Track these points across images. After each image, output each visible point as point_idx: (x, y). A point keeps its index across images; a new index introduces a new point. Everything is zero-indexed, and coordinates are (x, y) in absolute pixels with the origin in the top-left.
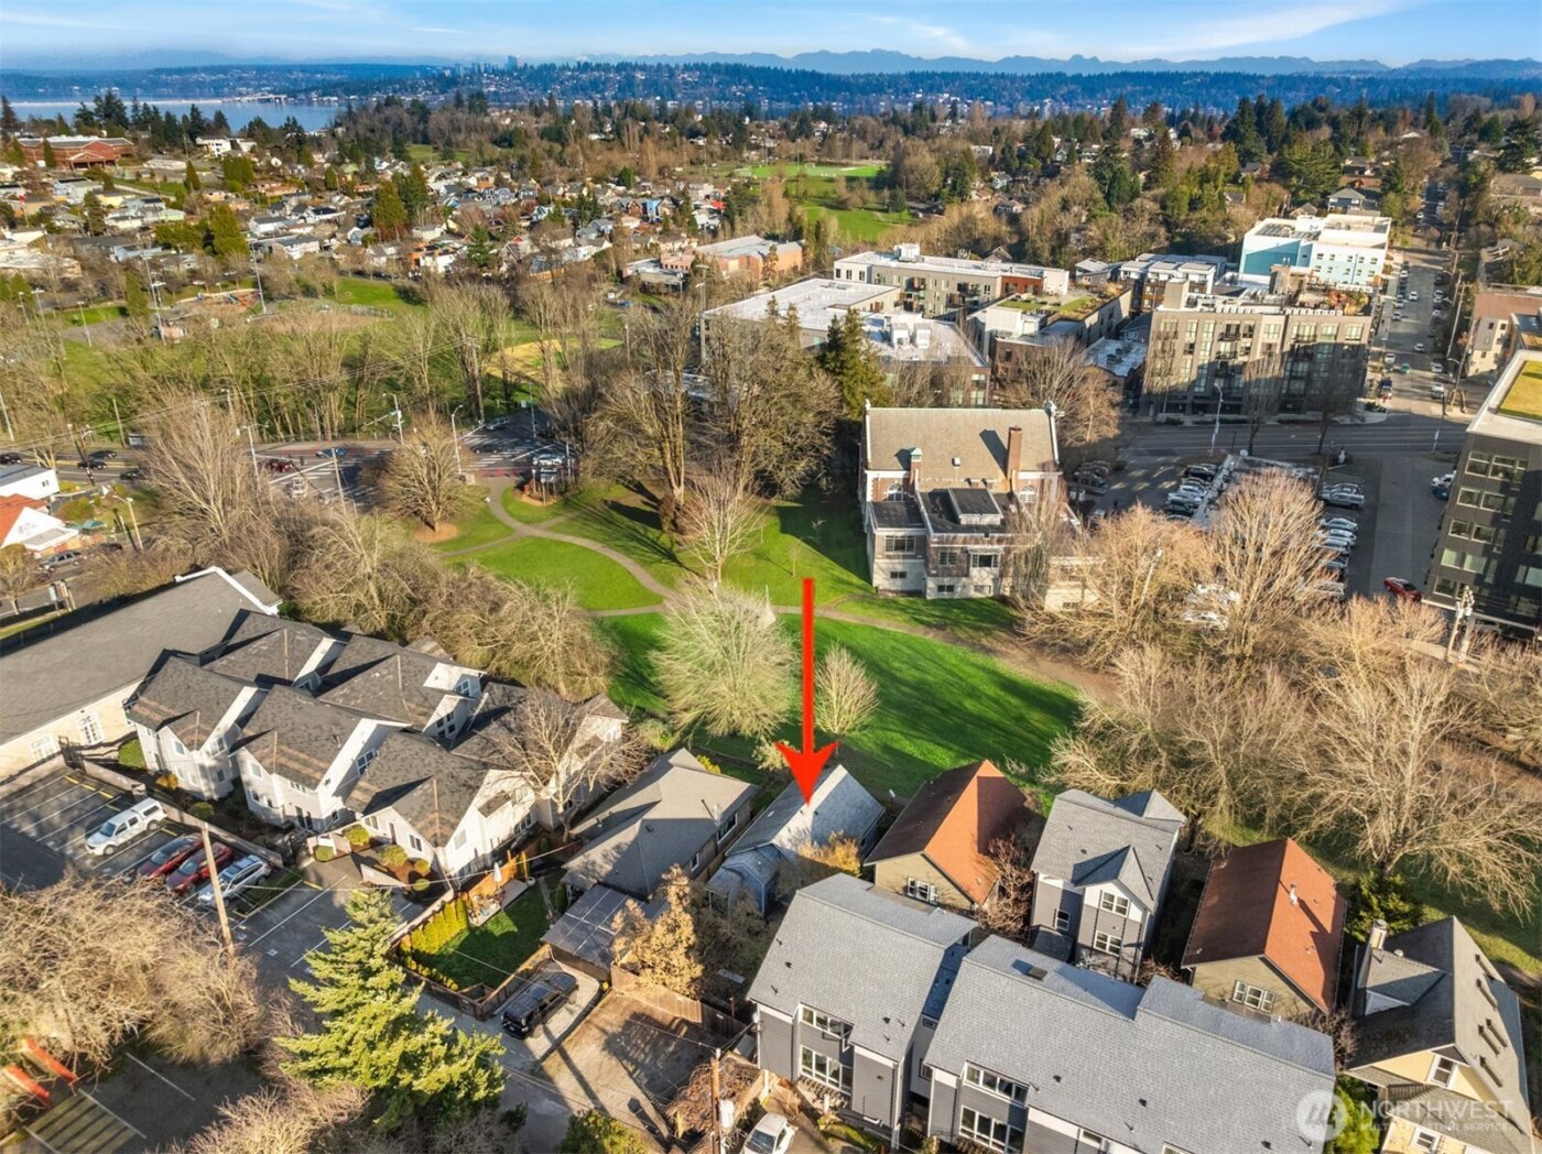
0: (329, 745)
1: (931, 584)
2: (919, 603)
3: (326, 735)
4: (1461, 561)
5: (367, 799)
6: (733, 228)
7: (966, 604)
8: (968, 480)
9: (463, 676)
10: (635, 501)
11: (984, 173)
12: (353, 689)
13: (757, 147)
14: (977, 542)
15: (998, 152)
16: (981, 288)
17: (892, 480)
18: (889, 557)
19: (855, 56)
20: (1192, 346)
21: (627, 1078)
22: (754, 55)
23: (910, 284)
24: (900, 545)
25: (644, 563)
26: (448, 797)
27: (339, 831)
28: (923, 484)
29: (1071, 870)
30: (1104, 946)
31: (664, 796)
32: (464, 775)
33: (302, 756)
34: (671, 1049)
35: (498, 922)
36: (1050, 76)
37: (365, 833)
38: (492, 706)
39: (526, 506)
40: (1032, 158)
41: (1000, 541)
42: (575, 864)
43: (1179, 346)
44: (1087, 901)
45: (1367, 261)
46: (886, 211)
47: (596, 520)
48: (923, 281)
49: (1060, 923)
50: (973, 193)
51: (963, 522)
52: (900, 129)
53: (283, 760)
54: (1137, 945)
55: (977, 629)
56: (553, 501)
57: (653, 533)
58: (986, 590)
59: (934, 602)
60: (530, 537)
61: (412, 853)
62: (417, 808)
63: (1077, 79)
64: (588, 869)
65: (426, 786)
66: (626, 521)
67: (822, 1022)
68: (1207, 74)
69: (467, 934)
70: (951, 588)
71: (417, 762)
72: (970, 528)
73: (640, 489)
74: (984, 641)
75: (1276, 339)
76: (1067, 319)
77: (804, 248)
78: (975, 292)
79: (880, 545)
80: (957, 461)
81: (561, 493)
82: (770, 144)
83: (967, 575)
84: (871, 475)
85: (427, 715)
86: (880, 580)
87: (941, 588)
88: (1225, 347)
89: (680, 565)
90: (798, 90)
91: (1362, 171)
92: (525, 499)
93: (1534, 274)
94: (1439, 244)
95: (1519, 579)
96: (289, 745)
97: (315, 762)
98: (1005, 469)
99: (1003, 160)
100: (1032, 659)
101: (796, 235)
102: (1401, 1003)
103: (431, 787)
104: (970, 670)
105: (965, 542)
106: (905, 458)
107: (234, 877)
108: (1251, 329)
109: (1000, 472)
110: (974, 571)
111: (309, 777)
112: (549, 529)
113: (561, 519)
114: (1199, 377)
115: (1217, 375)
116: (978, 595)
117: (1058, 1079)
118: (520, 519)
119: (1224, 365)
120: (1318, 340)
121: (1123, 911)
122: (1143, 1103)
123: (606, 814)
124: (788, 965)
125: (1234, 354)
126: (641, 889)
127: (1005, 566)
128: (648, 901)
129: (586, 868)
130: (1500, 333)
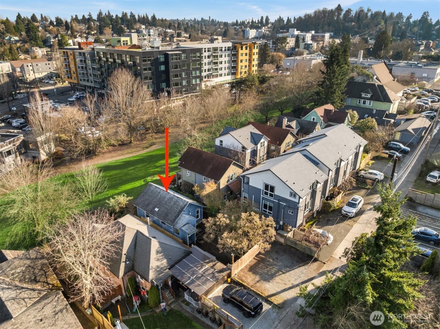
4: (148, 88)
29: (252, 144)
30: (261, 160)
44: (258, 149)
54: (266, 153)
102: (298, 129)
110: (7, 159)
117: (339, 153)
121: (264, 145)
122: (345, 146)
126: (184, 253)
127: (15, 152)
128: (191, 253)
129: (157, 271)
130: (31, 68)
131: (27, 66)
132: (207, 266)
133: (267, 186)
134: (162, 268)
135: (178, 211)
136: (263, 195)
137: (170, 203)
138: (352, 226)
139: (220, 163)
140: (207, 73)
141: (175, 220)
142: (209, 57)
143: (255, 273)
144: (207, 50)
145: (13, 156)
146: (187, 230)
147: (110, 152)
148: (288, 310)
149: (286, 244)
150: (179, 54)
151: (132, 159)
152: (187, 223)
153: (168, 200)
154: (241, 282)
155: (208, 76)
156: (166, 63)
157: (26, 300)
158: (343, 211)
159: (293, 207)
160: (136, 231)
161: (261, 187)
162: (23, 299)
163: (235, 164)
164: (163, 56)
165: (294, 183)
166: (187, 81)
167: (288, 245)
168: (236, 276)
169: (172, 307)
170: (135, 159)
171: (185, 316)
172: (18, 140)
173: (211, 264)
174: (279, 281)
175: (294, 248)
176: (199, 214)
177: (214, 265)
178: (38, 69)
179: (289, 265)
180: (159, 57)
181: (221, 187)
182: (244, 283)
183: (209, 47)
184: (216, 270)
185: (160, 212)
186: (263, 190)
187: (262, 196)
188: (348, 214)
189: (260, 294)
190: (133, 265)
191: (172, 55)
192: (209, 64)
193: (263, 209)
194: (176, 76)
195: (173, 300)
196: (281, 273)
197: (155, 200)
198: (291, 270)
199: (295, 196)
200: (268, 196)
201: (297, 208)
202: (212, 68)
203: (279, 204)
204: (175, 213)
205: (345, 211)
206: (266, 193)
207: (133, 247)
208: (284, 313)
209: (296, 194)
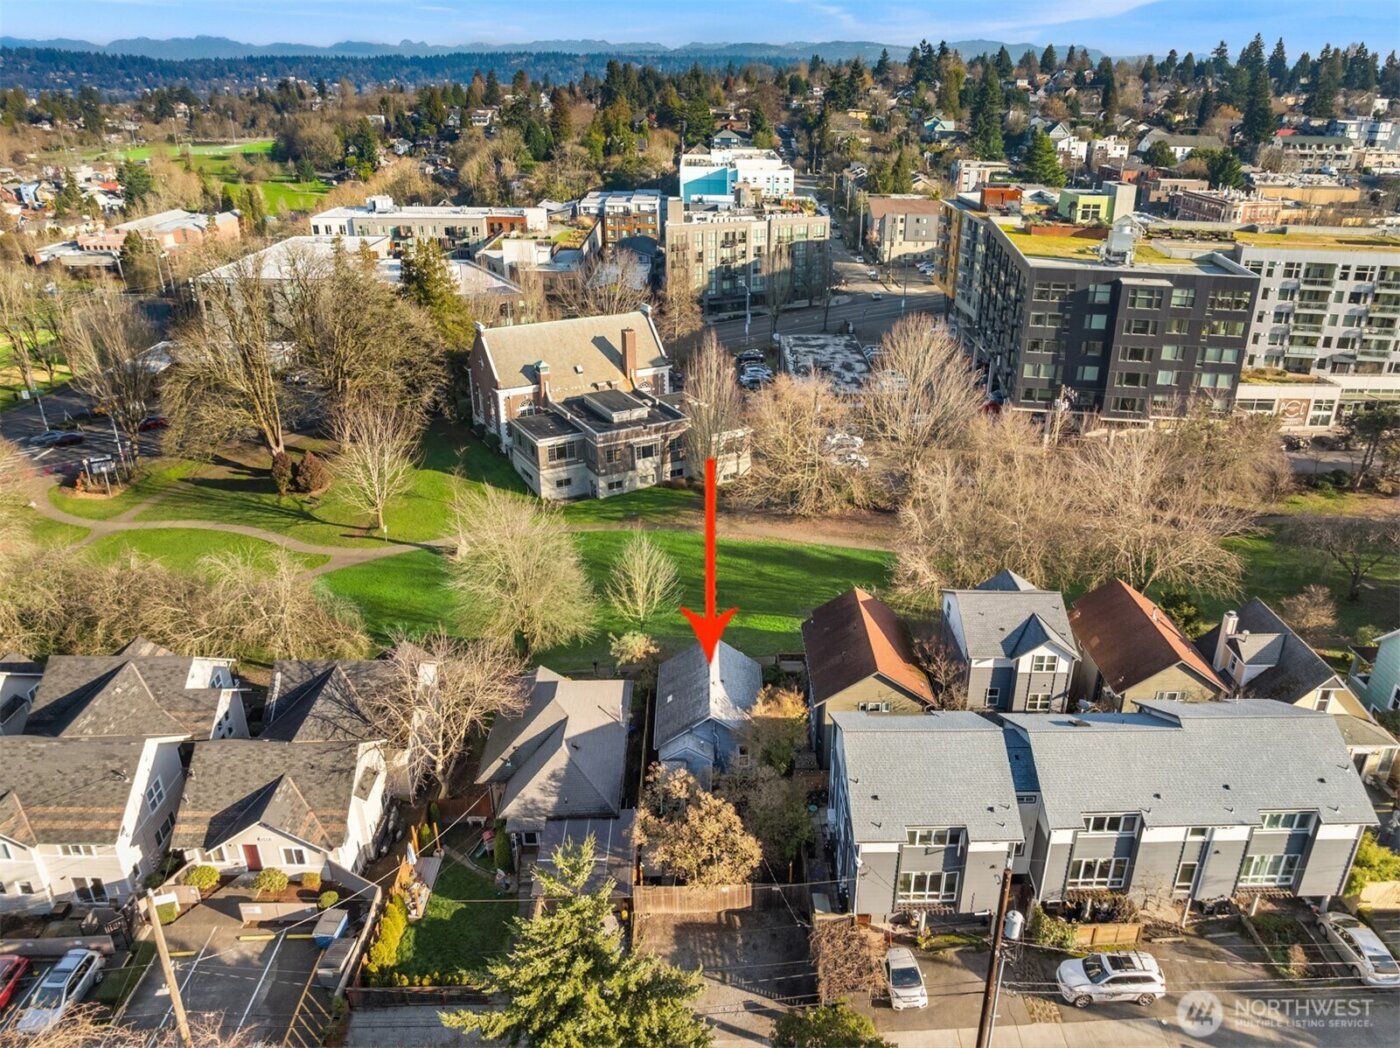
0: (109, 784)
1: (602, 483)
2: (596, 505)
3: (99, 774)
4: (1037, 372)
5: (202, 829)
6: (145, 207)
7: (637, 495)
8: (596, 386)
9: (216, 669)
10: (222, 473)
11: (384, 140)
12: (98, 715)
13: (116, 130)
14: (637, 436)
15: (392, 119)
16: (470, 230)
17: (524, 396)
18: (553, 467)
19: (178, 42)
20: (701, 254)
21: (723, 987)
22: (60, 41)
23: (397, 233)
24: (560, 453)
25: (278, 530)
26: (317, 790)
27: (172, 881)
28: (556, 395)
29: (1000, 648)
30: (1035, 706)
31: (568, 711)
32: (328, 760)
33: (72, 810)
34: (740, 941)
35: (436, 906)
36: (389, 58)
37: (211, 870)
38: (291, 686)
39: (90, 503)
40: (426, 124)
41: (657, 430)
42: (511, 810)
43: (691, 256)
44: (1021, 670)
45: (782, 181)
46: (297, 181)
47: (188, 499)
48: (409, 229)
49: (991, 701)
50: (382, 159)
51: (616, 420)
52: (271, 107)
53: (44, 824)
54: (1064, 695)
55: (665, 513)
56: (119, 490)
57: (269, 499)
58: (650, 479)
59: (608, 500)
60: (115, 532)
61: (294, 869)
62: (289, 815)
63: (415, 60)
64: (531, 809)
65: (283, 787)
66: (227, 493)
67: (924, 839)
68: (531, 54)
69: (412, 932)
70: (620, 484)
71: (252, 766)
72: (623, 425)
73: (219, 461)
74: (679, 521)
75: (763, 243)
76: (566, 248)
77: (240, 218)
78: (464, 235)
79: (543, 457)
80: (580, 369)
81: (125, 481)
82: (131, 126)
83: (633, 468)
84: (502, 395)
85: (209, 719)
86: (547, 491)
87: (611, 486)
88: (726, 253)
89: (323, 522)
90: (129, 76)
91: (727, 117)
92: (80, 494)
93: (891, 185)
94: (805, 171)
95: (1079, 378)
96: (45, 803)
97: (99, 810)
98: (624, 370)
99: (398, 127)
100: (731, 526)
101: (227, 205)
102: (1266, 667)
103: (288, 787)
104: (689, 547)
105: (627, 437)
106: (532, 373)
107: (65, 985)
108: (744, 235)
109: (620, 373)
110: (640, 463)
111: (98, 832)
112: (130, 521)
113: (144, 507)
114: (710, 283)
115: (724, 279)
116: (645, 486)
117: (1158, 796)
118: (90, 517)
119: (728, 268)
120: (796, 239)
121: (1051, 668)
122: (1227, 787)
123: (510, 750)
124: (875, 797)
125: (734, 259)
126: (602, 808)
127: (664, 453)
128: (617, 817)
129: (526, 809)
130: (901, 226)
131: (895, 221)
132: (607, 859)
134: (538, 808)
138: (1032, 1021)
139: (856, 661)
140: (1334, 350)
141: (668, 738)
142: (1355, 297)
143: (680, 939)
144: (1352, 272)
145: (657, 459)
147: (840, 519)
150: (1161, 290)
151: (864, 557)
155: (1334, 365)
156: (1111, 309)
157: (339, 731)
162: (336, 727)
163: (884, 681)
164: (1108, 288)
166: (1179, 375)
168: (644, 917)
170: (871, 559)
172: (676, 428)
173: (617, 860)
177: (619, 866)
178: (917, 232)
179: (757, 976)
180: (1092, 288)
183: (1364, 263)
185: (670, 706)
190: (512, 775)
191: (1135, 289)
192: (1350, 320)
194: (1136, 354)
197: (684, 677)
198: (741, 988)
202: (1361, 335)
207: (537, 743)
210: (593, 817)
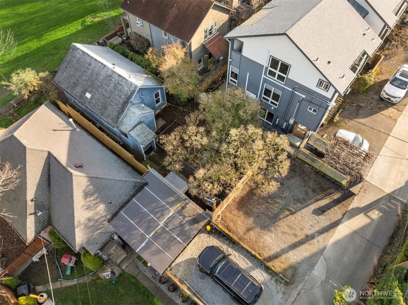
126: (135, 187)
128: (146, 184)
132: (172, 211)
133: (274, 62)
134: (96, 221)
135: (121, 101)
136: (265, 74)
137: (108, 86)
138: (395, 120)
139: (190, 5)
141: (118, 118)
143: (248, 214)
146: (138, 135)
148: (300, 287)
149: (297, 157)
152: (140, 123)
153: (105, 79)
154: (227, 232)
158: (383, 92)
159: (319, 103)
160: (46, 154)
161: (265, 62)
163: (217, 7)
165: (329, 62)
167: (300, 159)
168: (219, 219)
169: (124, 267)
171: (143, 287)
173: (178, 206)
174: (286, 229)
175: (309, 165)
176: (160, 97)
177: (183, 208)
179: (301, 196)
181: (193, 49)
182: (231, 235)
184: (187, 219)
185: (94, 101)
186: (267, 68)
187: (263, 76)
188: (392, 99)
189: (257, 255)
190: (50, 217)
193: (263, 96)
195: (125, 255)
196: (287, 213)
197: (84, 78)
198: (304, 208)
199: (327, 88)
200: (276, 78)
201: (326, 106)
203: (293, 94)
204: (117, 105)
205: (387, 94)
206: (272, 74)
207: (46, 184)
208: (294, 294)
209: (331, 84)
210: (134, 196)
